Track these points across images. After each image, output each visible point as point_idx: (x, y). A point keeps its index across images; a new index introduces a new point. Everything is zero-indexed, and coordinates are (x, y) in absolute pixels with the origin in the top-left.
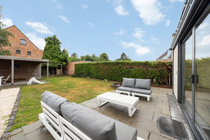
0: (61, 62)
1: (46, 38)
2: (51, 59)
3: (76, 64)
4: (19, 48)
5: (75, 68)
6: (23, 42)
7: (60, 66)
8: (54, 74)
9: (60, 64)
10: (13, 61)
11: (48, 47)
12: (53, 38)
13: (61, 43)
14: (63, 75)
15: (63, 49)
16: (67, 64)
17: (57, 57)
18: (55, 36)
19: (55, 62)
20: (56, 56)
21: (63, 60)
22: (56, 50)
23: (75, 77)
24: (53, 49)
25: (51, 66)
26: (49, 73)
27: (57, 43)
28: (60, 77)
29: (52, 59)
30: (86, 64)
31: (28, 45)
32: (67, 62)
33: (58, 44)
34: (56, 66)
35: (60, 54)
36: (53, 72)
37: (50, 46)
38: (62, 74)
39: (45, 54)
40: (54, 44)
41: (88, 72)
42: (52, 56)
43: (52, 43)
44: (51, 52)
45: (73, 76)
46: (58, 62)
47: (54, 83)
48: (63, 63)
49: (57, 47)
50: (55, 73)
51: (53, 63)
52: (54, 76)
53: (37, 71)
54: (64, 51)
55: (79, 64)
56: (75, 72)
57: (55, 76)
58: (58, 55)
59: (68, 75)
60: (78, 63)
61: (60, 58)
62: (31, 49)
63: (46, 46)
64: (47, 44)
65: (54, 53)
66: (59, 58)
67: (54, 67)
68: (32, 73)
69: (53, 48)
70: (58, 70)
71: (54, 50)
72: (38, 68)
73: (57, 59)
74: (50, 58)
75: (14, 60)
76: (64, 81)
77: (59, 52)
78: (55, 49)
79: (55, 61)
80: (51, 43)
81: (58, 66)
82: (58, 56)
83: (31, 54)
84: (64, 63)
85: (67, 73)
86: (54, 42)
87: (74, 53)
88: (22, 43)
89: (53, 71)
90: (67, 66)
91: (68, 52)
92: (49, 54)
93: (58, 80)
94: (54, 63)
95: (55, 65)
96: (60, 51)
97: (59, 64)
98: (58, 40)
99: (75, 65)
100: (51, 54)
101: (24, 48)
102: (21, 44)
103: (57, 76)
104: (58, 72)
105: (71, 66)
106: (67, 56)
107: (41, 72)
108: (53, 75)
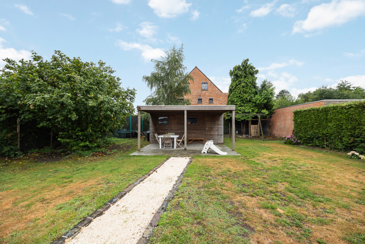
0: (259, 109)
1: (232, 70)
2: (239, 106)
3: (300, 112)
4: (200, 95)
5: (295, 121)
6: (204, 86)
7: (256, 117)
8: (245, 134)
9: (257, 113)
10: (186, 113)
11: (235, 85)
12: (243, 66)
13: (257, 72)
14: (263, 137)
15: (262, 83)
16: (272, 113)
17: (250, 101)
18: (245, 61)
19: (246, 111)
20: (248, 98)
21: (263, 106)
22: (248, 88)
23: (297, 144)
24: (243, 87)
25: (239, 119)
26: (236, 131)
27: (250, 73)
28: (257, 141)
29: (241, 106)
30: (342, 108)
31: (210, 89)
32: (271, 109)
33: (252, 74)
34: (248, 118)
35: (256, 93)
36: (244, 130)
37: (237, 82)
38: (261, 135)
39: (230, 98)
40: (245, 77)
41: (352, 136)
42: (242, 101)
43: (241, 75)
44: (239, 93)
45: (289, 142)
46: (253, 111)
47: (245, 160)
48: (262, 111)
49: (251, 80)
50: (247, 132)
51: (243, 113)
52: (245, 138)
53: (218, 128)
54: (264, 86)
55: (309, 111)
56: (295, 133)
57: (247, 138)
58: (252, 95)
59: (274, 138)
60: (306, 109)
61: (255, 103)
62: (212, 95)
63: (232, 84)
64: (233, 81)
65: (245, 93)
66: (253, 102)
67: (245, 120)
68: (210, 131)
69: (242, 84)
70: (252, 126)
71: (244, 89)
72: (219, 123)
73: (250, 104)
74: (238, 103)
75: (187, 111)
76: (270, 155)
77: (254, 90)
78: (247, 85)
79: (247, 109)
80: (239, 75)
81: (253, 118)
82: (251, 97)
83: (214, 102)
84: (264, 111)
85: (271, 134)
86: (245, 73)
87: (283, 91)
88: (203, 88)
89: (243, 127)
90: (271, 117)
91: (273, 87)
92: (237, 97)
93: (253, 151)
94: (246, 113)
95: (246, 116)
96: (255, 87)
97: (255, 114)
98: (252, 68)
99: (296, 113)
100: (240, 96)
101: (206, 94)
102: (202, 90)
103: (250, 138)
104: (253, 129)
105: (282, 118)
106: (270, 96)
107: (223, 130)
108: (244, 136)
